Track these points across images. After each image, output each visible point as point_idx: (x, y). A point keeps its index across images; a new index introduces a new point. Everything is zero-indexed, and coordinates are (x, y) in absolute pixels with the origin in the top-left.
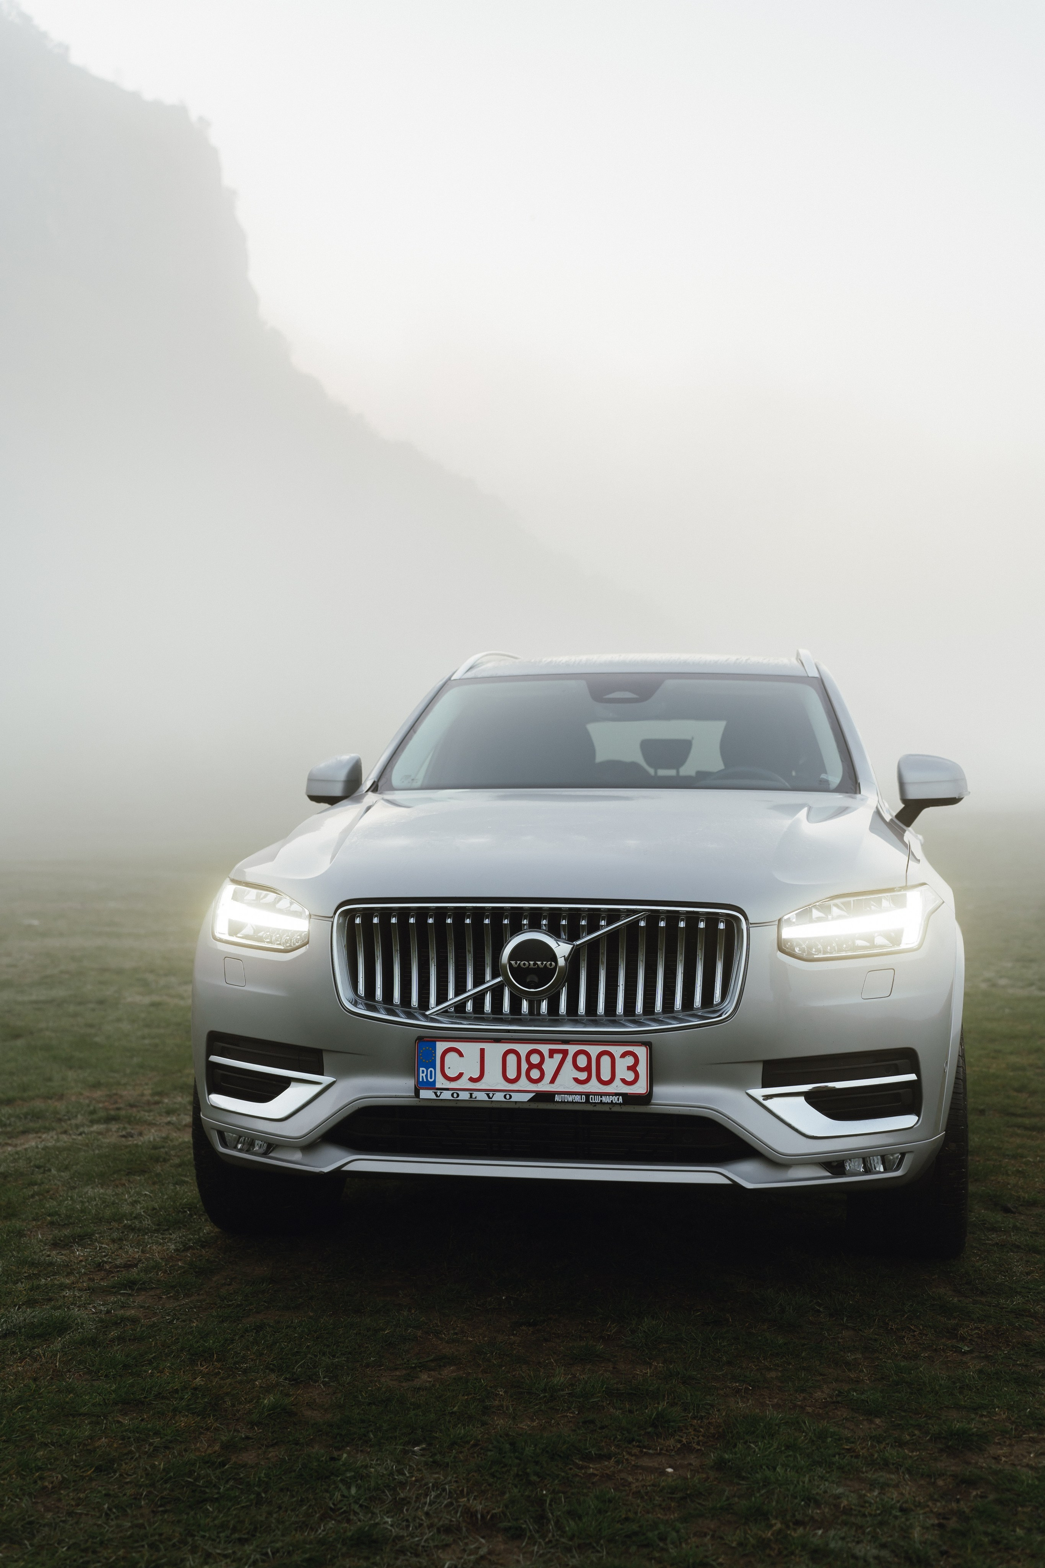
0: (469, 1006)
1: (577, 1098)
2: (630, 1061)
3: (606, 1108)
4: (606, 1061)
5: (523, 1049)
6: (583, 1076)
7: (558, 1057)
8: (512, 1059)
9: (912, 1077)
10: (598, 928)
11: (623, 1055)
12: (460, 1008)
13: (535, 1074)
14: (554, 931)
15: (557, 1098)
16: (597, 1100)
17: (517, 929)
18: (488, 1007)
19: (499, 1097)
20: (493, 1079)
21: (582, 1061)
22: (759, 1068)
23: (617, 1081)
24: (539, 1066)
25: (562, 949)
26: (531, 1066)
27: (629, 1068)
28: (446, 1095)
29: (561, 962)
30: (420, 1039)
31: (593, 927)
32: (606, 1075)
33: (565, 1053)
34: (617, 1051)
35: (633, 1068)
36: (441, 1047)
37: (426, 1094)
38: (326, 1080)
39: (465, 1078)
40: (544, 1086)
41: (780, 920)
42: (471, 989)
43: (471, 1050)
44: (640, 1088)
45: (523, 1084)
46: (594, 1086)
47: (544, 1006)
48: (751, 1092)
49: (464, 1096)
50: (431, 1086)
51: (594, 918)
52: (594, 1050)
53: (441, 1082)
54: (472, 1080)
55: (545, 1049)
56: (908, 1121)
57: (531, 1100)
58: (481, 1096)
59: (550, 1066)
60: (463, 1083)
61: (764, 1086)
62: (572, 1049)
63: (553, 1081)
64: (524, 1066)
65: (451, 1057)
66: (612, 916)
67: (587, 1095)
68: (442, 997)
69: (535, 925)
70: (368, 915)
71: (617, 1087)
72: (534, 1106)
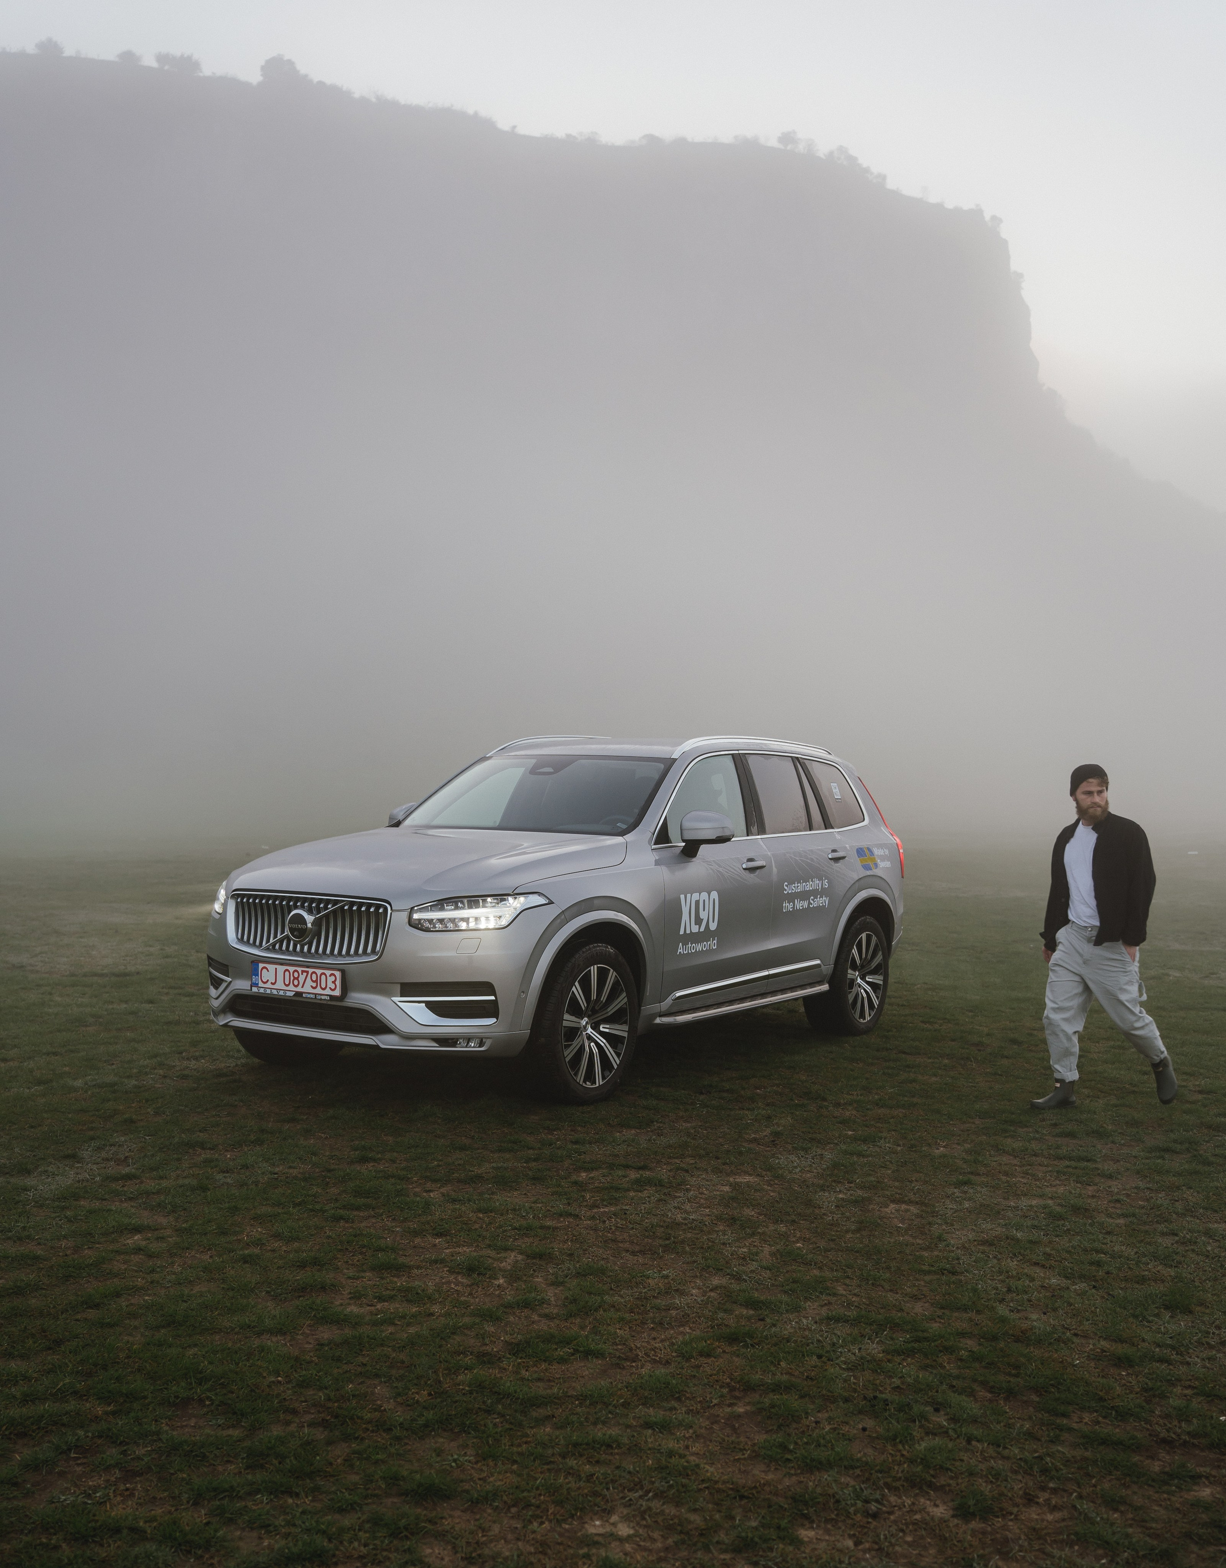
0: (277, 946)
1: (312, 996)
2: (333, 978)
3: (325, 1002)
4: (323, 977)
5: (292, 969)
6: (314, 985)
7: (305, 974)
8: (287, 973)
9: (493, 998)
10: (328, 909)
11: (330, 976)
12: (274, 945)
13: (296, 982)
14: (310, 911)
15: (304, 995)
16: (319, 997)
17: (296, 907)
18: (284, 948)
19: (281, 993)
20: (280, 985)
21: (314, 978)
22: (399, 986)
23: (328, 988)
24: (297, 978)
25: (309, 919)
26: (295, 978)
27: (333, 982)
28: (262, 990)
29: (309, 925)
30: (253, 962)
31: (326, 908)
32: (323, 986)
33: (307, 972)
34: (328, 972)
35: (334, 982)
36: (261, 965)
37: (255, 989)
38: (229, 979)
39: (269, 983)
40: (299, 989)
41: (412, 908)
42: (279, 936)
43: (271, 967)
44: (337, 993)
45: (291, 987)
46: (318, 991)
47: (306, 948)
48: (393, 998)
49: (268, 991)
50: (256, 985)
51: (328, 902)
52: (319, 972)
53: (261, 985)
54: (272, 983)
55: (300, 969)
56: (491, 1021)
57: (294, 995)
58: (275, 992)
59: (302, 978)
60: (268, 985)
61: (401, 996)
62: (311, 970)
63: (302, 987)
64: (292, 978)
65: (264, 971)
66: (335, 902)
67: (316, 994)
68: (268, 941)
69: (302, 907)
70: (243, 896)
71: (328, 992)
72: (294, 998)
